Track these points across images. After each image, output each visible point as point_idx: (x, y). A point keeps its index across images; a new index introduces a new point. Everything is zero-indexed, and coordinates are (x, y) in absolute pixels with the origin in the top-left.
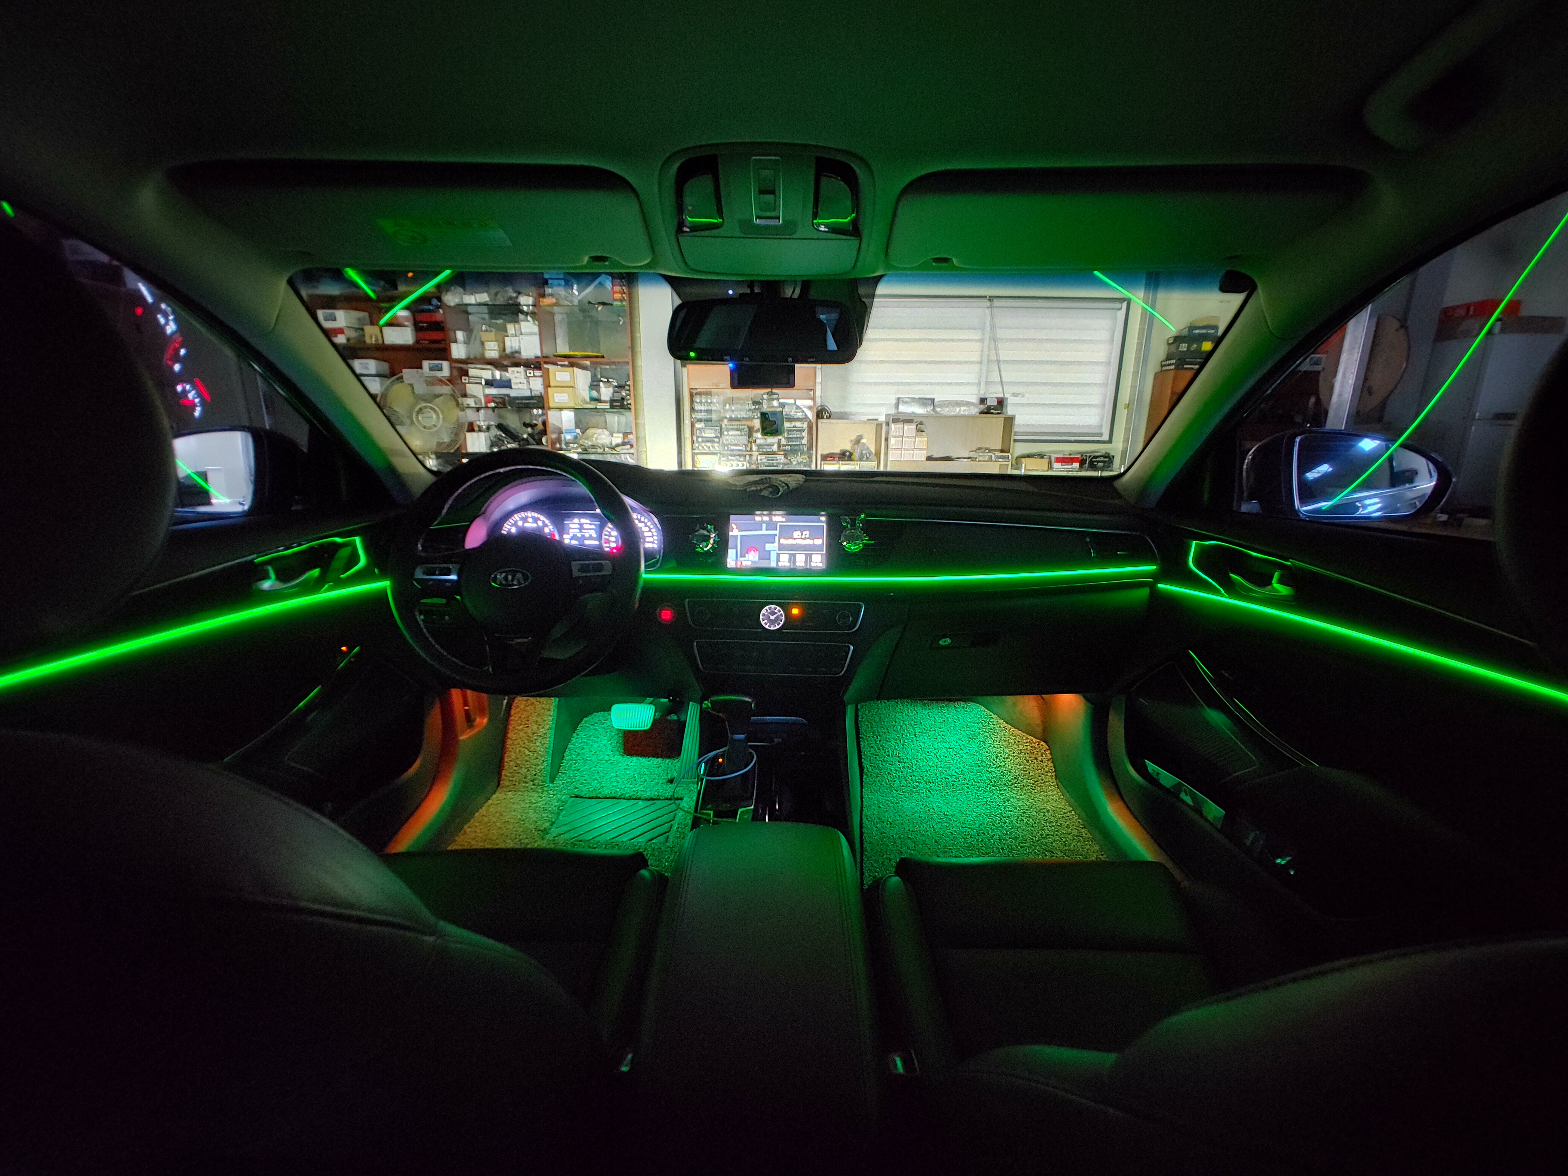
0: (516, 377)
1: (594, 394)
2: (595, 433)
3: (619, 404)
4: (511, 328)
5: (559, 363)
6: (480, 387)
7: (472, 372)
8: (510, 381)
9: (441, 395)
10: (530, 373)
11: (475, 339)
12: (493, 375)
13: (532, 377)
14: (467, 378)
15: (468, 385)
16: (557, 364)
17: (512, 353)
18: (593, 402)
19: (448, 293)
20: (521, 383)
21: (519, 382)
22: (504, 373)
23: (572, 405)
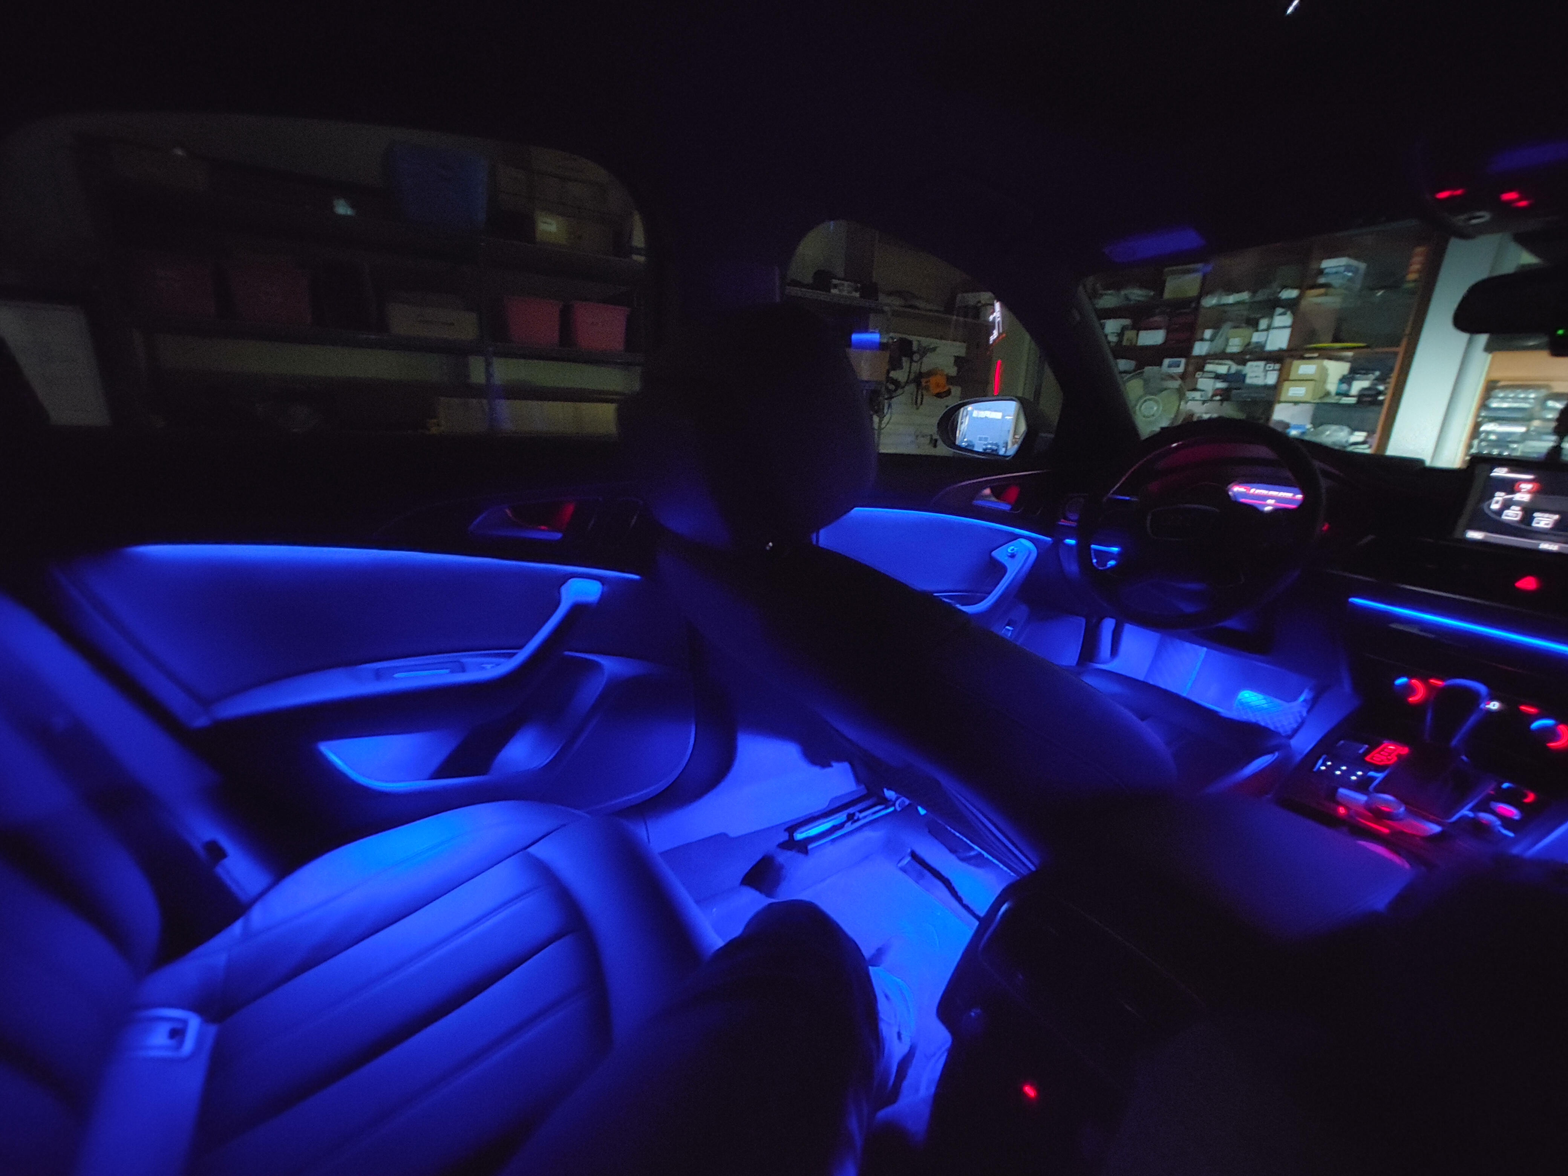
0: (1253, 372)
1: (1344, 387)
2: (1327, 430)
3: (1369, 399)
4: (1263, 324)
5: (1307, 355)
6: (1212, 381)
7: (1209, 367)
8: (1245, 376)
9: (1169, 389)
10: (1271, 366)
11: (1221, 336)
12: (1229, 369)
13: (1268, 370)
14: (1201, 373)
15: (1200, 380)
16: (1302, 358)
17: (1255, 348)
18: (1337, 397)
19: (1209, 296)
20: (1256, 377)
21: (1254, 375)
22: (1240, 367)
23: (1308, 399)
